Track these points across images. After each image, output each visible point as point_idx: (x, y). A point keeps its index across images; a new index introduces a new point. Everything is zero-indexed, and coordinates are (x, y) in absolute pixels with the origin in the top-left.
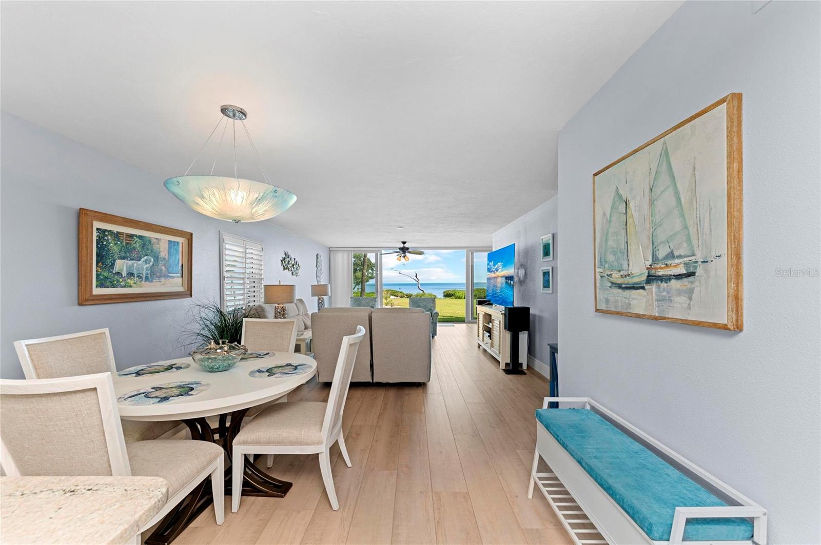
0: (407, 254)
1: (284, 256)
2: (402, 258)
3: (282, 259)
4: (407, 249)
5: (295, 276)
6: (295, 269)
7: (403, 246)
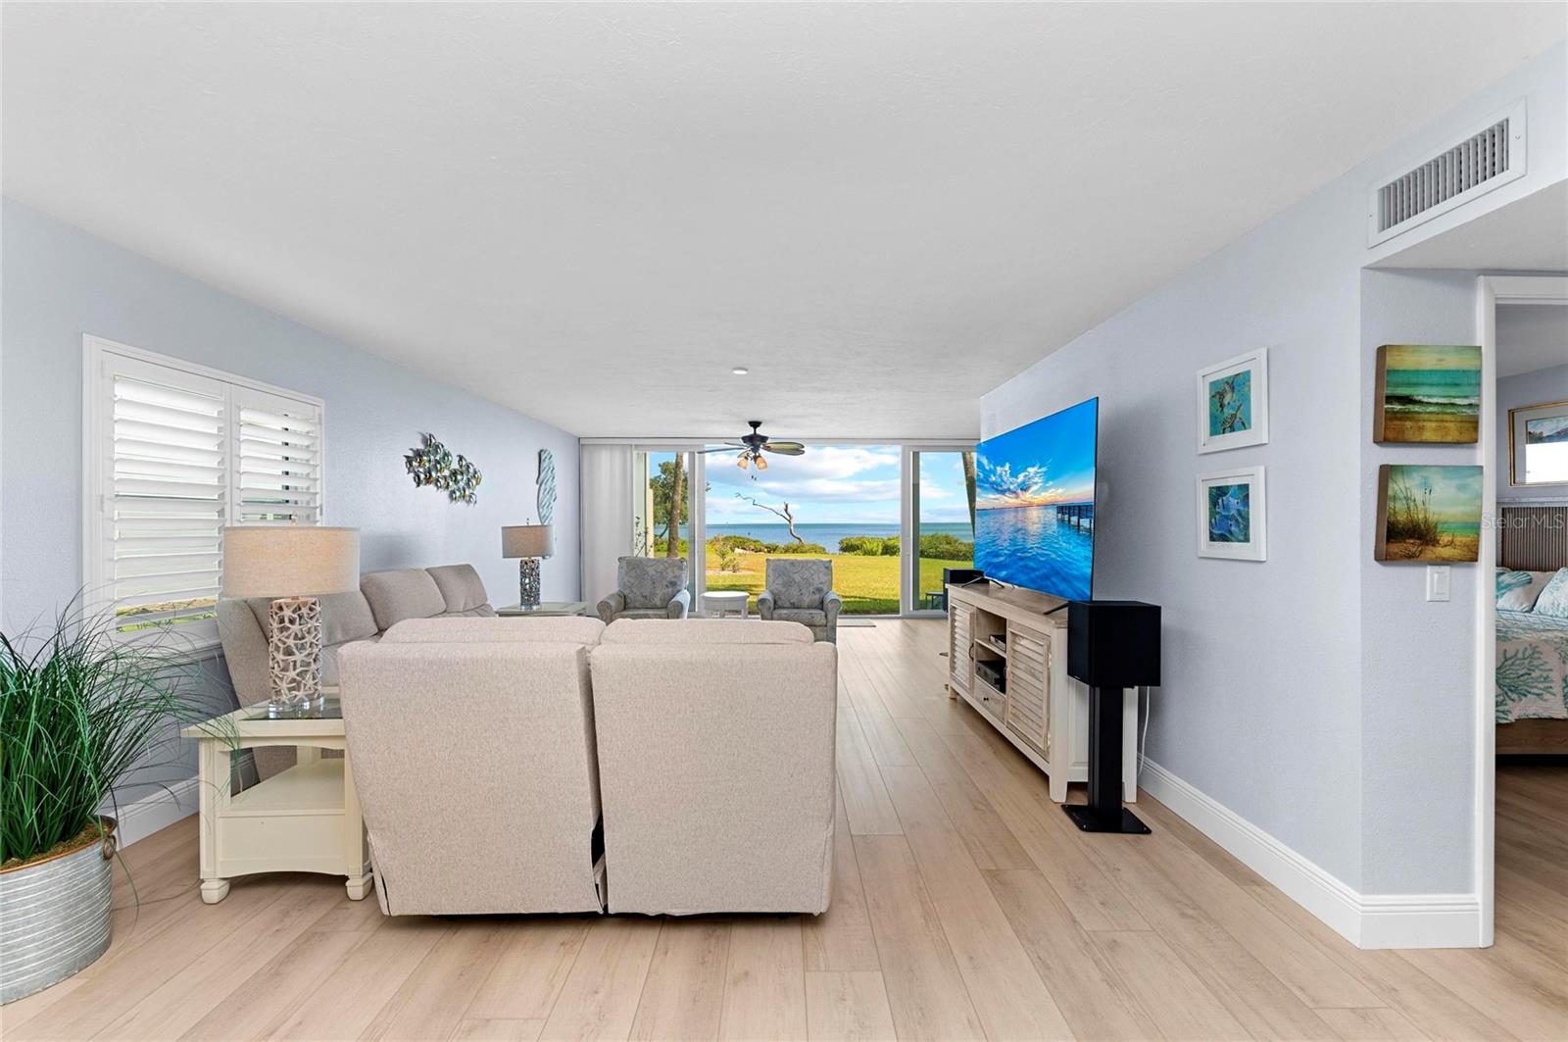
0: (762, 452)
1: (421, 447)
2: (750, 462)
3: (411, 454)
4: (764, 439)
5: (461, 504)
6: (461, 484)
7: (752, 432)
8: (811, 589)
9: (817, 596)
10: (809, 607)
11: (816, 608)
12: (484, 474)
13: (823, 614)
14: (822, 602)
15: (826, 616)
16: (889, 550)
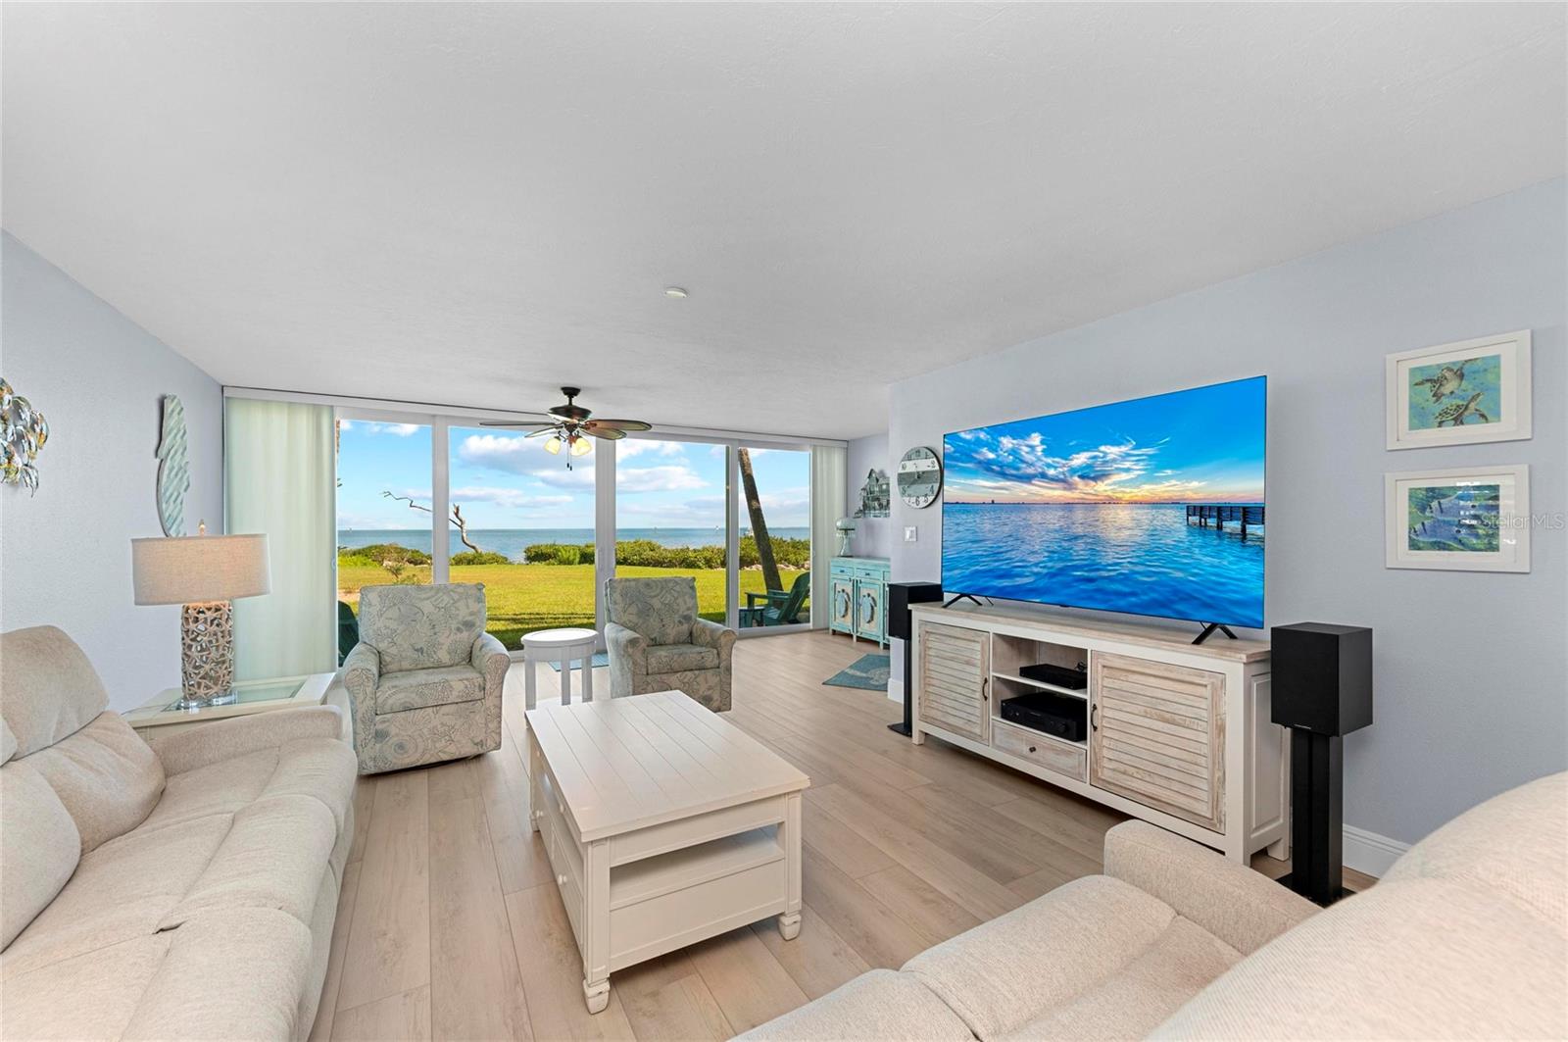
2: (564, 444)
4: (584, 413)
7: (567, 403)
8: (677, 618)
9: (685, 627)
10: (676, 643)
11: (684, 643)
12: (52, 424)
13: (715, 651)
14: (691, 634)
15: (718, 654)
16: (586, 558)
